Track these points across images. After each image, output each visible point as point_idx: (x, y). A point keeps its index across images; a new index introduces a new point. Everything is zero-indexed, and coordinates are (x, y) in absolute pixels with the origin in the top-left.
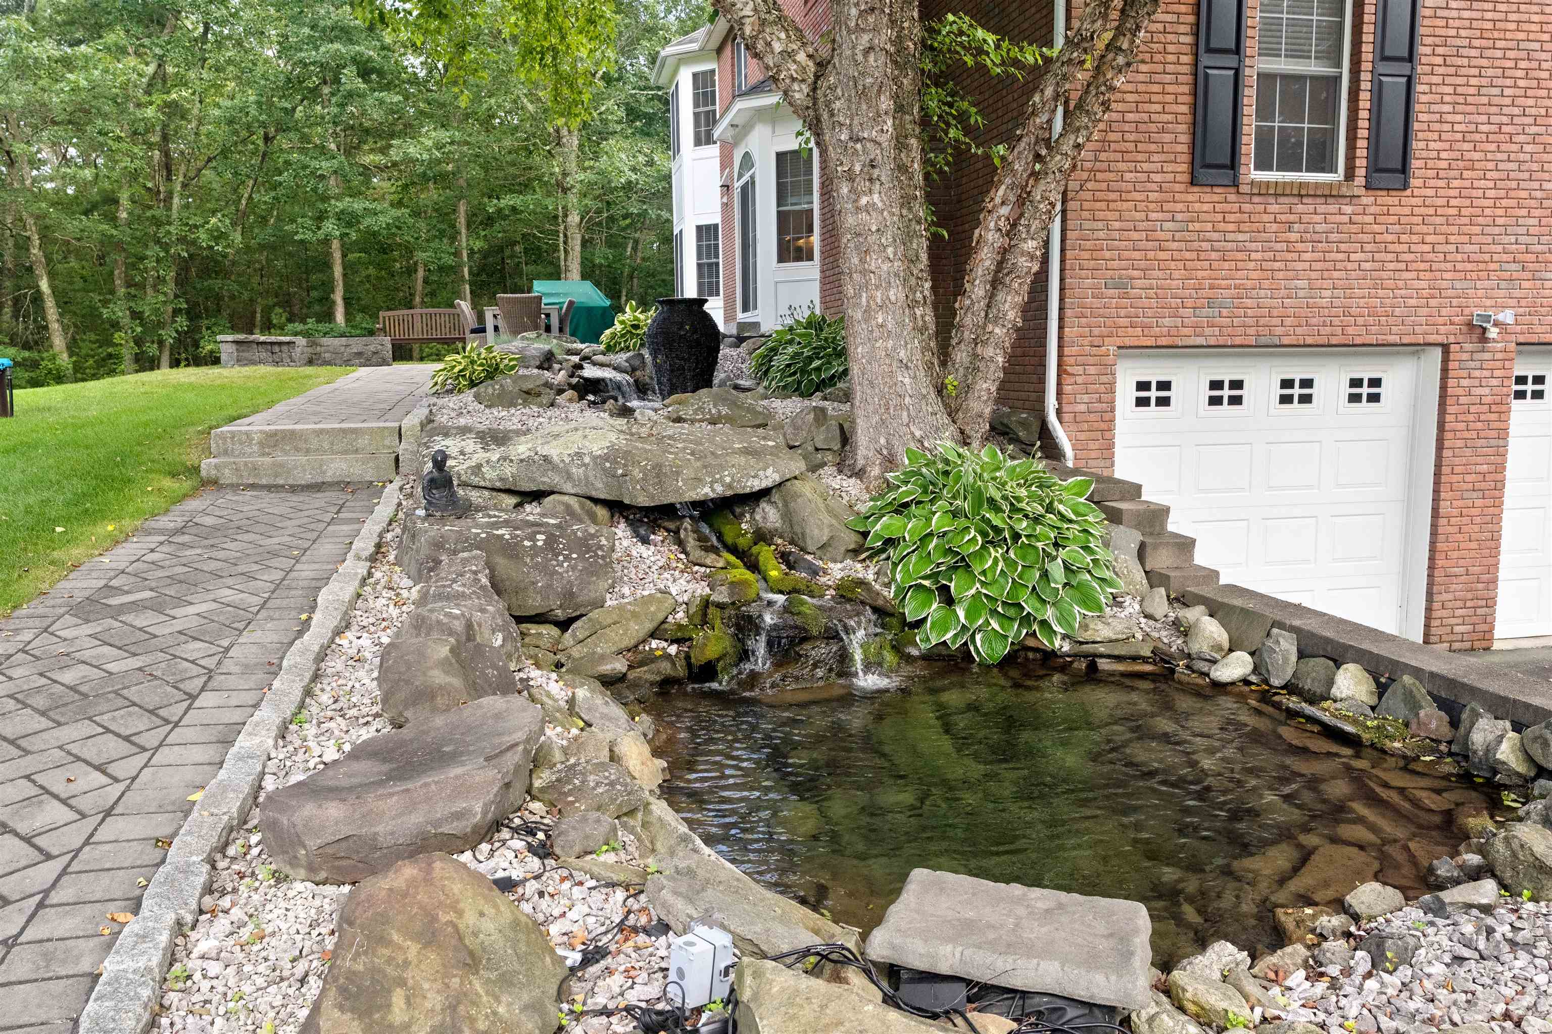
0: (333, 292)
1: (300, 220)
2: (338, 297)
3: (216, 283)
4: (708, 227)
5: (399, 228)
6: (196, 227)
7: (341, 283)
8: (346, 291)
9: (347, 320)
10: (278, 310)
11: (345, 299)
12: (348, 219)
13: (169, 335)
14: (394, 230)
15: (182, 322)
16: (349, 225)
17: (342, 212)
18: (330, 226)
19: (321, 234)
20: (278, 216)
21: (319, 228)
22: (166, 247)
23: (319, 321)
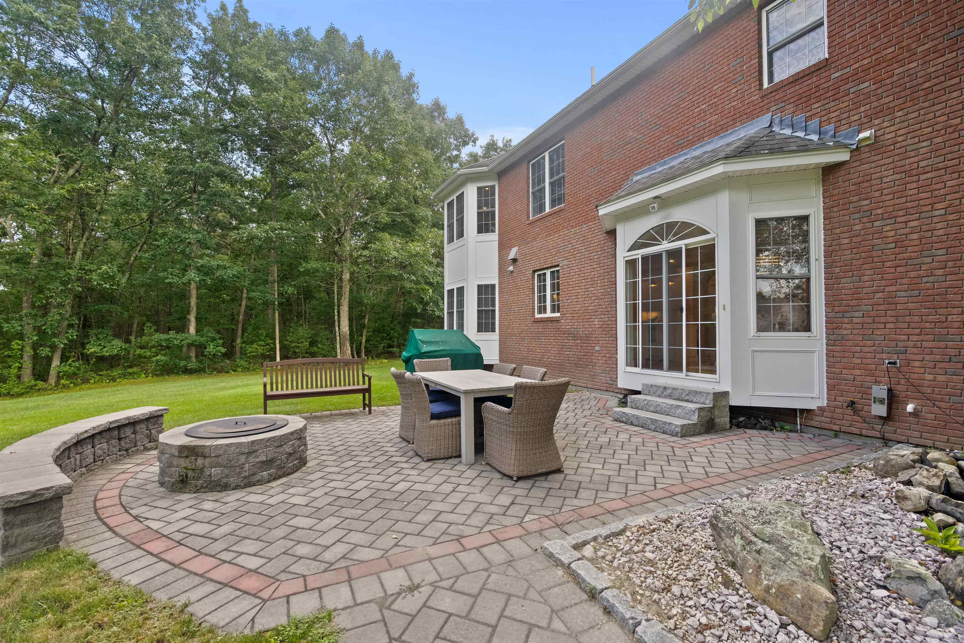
0: (189, 313)
1: (170, 270)
2: (192, 318)
3: (105, 307)
4: (487, 286)
5: (238, 278)
6: (91, 271)
7: (195, 309)
8: (198, 313)
9: (198, 331)
10: (149, 324)
11: (197, 318)
12: (204, 270)
13: (61, 343)
14: (235, 279)
15: (73, 334)
16: (206, 274)
17: (202, 266)
18: (192, 274)
19: (185, 280)
20: (155, 267)
21: (184, 275)
22: (64, 283)
23: (177, 333)
